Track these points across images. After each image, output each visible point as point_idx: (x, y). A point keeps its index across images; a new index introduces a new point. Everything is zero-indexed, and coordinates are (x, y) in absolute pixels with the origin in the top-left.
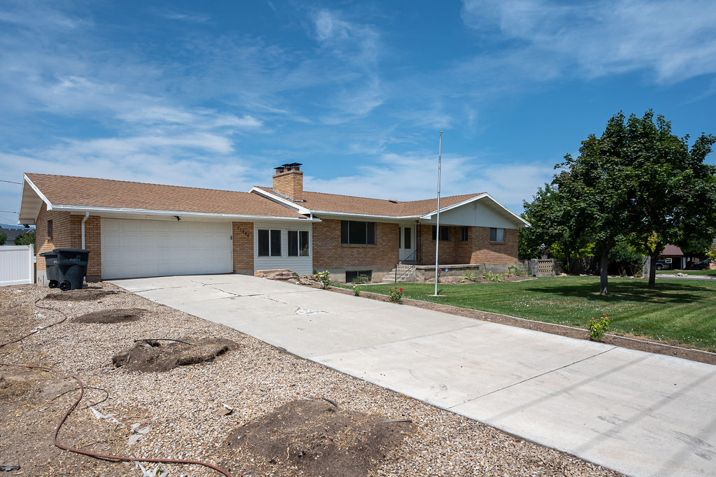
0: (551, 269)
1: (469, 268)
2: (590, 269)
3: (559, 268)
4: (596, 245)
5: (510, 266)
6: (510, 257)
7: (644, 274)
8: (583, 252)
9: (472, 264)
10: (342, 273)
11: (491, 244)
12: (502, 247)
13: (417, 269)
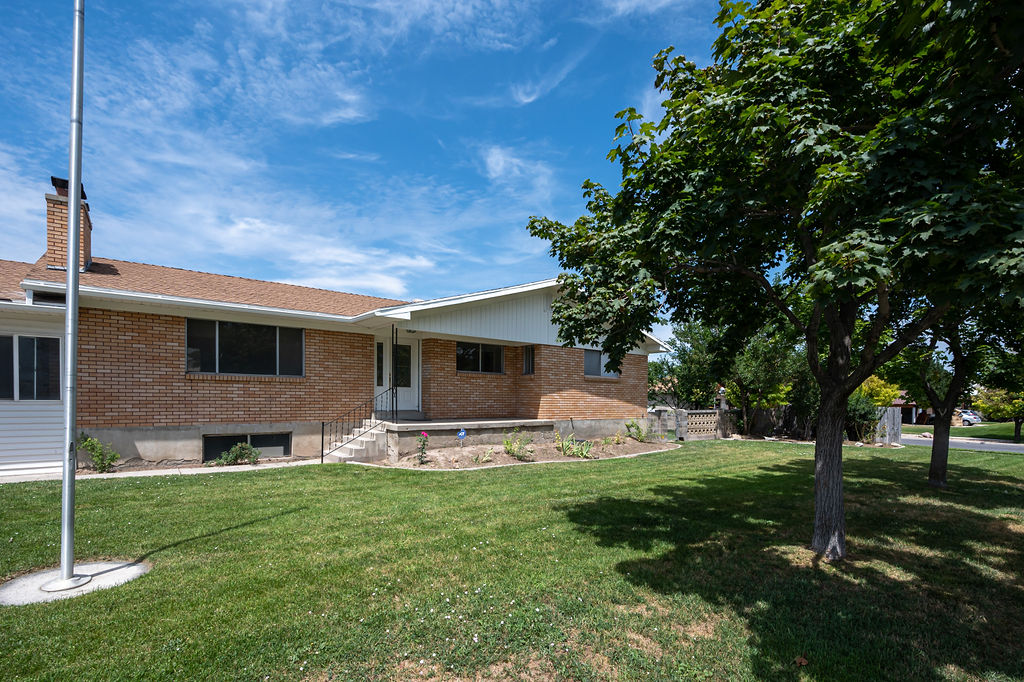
0: (713, 426)
1: (533, 428)
2: (783, 427)
3: (730, 425)
4: (794, 387)
5: (629, 423)
6: (630, 406)
7: (878, 439)
8: (774, 399)
9: (541, 420)
10: (194, 438)
11: (587, 381)
12: (613, 388)
13: (388, 431)
